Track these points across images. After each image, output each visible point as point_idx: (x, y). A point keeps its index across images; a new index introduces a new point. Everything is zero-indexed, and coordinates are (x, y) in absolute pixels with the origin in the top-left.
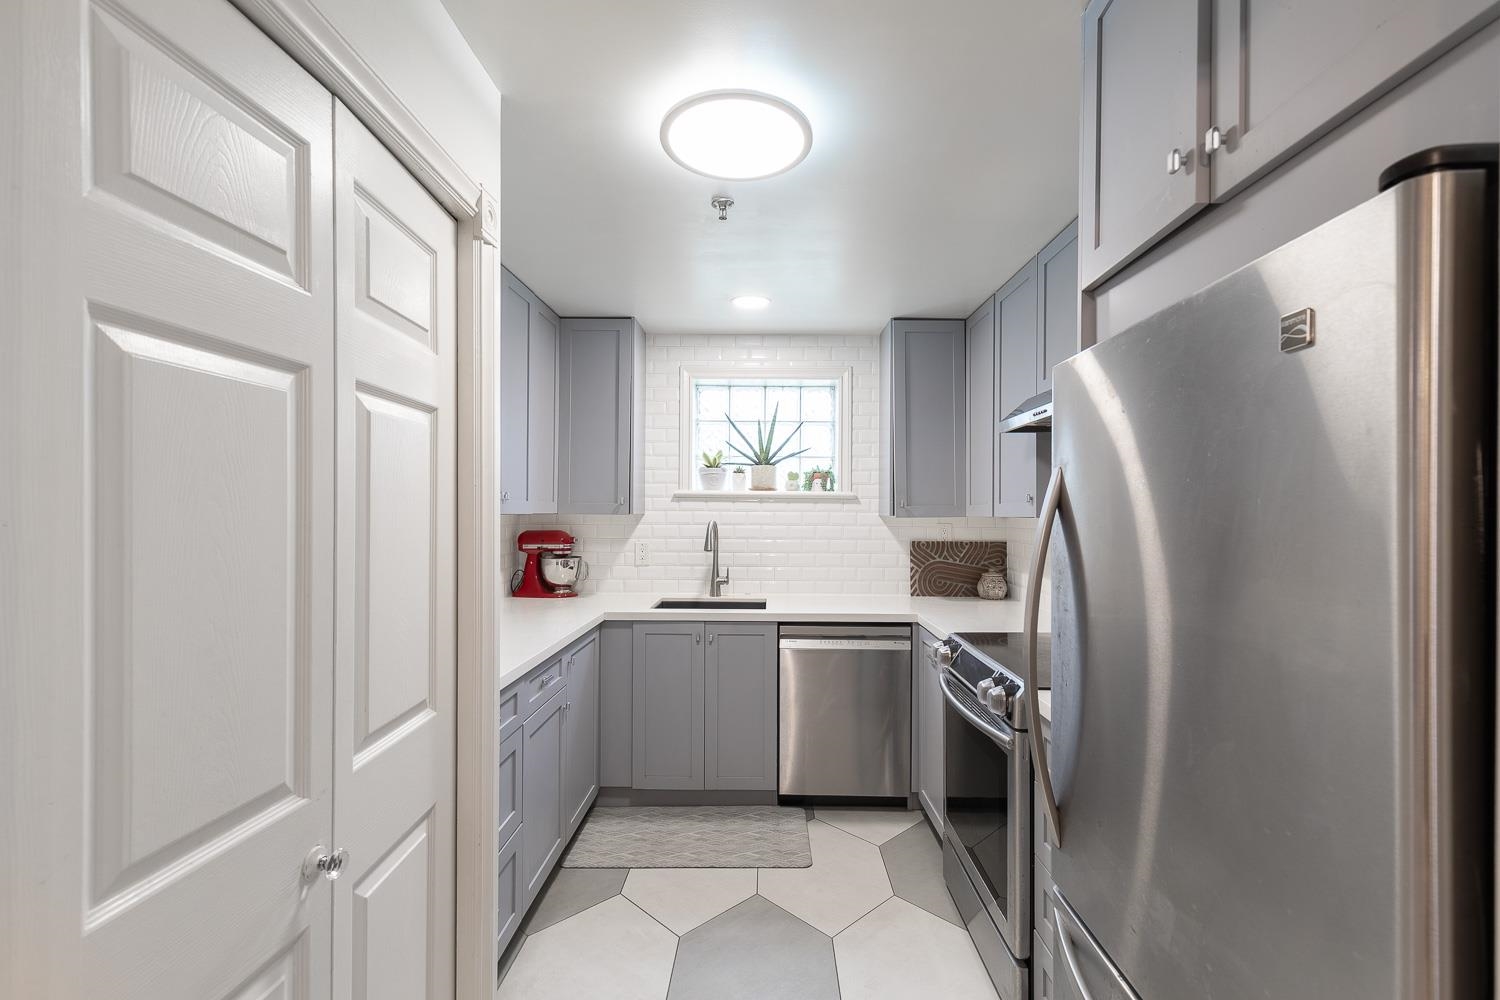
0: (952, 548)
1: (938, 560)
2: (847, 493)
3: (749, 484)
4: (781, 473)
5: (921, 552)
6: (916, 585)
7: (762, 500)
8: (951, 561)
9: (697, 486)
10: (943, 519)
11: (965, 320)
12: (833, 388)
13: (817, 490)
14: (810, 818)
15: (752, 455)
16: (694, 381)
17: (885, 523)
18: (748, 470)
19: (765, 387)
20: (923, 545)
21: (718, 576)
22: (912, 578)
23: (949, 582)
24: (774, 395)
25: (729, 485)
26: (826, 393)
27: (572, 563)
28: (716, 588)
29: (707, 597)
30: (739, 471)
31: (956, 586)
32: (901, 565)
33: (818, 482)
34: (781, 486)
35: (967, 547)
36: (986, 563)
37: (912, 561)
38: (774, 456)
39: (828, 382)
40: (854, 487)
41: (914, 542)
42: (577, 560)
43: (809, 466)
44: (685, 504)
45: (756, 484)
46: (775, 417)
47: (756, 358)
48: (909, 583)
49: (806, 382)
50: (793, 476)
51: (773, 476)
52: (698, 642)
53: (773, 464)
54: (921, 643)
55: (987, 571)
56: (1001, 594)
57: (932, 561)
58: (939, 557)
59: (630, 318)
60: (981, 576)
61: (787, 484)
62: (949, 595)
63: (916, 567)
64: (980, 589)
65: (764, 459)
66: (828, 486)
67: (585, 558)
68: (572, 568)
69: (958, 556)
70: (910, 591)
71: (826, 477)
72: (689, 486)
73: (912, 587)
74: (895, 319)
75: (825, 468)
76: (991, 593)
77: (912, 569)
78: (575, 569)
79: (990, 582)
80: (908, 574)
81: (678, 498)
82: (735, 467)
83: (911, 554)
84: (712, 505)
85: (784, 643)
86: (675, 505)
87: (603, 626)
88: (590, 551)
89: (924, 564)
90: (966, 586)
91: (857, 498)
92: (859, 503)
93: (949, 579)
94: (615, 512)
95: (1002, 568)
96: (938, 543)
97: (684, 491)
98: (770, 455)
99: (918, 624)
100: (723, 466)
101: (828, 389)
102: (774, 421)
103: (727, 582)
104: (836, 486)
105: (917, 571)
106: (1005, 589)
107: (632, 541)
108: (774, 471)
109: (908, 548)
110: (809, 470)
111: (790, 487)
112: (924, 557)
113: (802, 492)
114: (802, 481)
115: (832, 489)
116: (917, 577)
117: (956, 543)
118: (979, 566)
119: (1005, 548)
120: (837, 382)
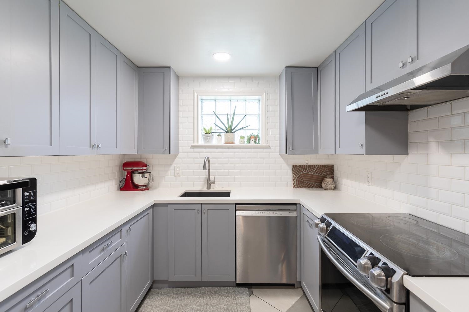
0: (310, 167)
1: (304, 173)
2: (265, 144)
3: (223, 141)
4: (237, 136)
5: (297, 169)
6: (295, 184)
7: (229, 147)
8: (310, 173)
9: (201, 142)
10: (306, 155)
11: (318, 68)
12: (259, 100)
13: (252, 143)
14: (251, 294)
15: (225, 129)
16: (200, 97)
17: (281, 156)
18: (223, 135)
19: (230, 100)
20: (298, 166)
21: (210, 180)
22: (293, 180)
23: (309, 182)
24: (234, 104)
25: (215, 141)
26: (256, 103)
27: (146, 175)
28: (209, 185)
29: (205, 190)
30: (219, 135)
31: (312, 184)
32: (289, 175)
33: (253, 140)
34: (237, 142)
35: (317, 167)
36: (325, 174)
37: (293, 173)
38: (234, 129)
39: (257, 98)
40: (268, 142)
41: (294, 165)
42: (149, 174)
43: (249, 133)
44: (196, 150)
45: (226, 141)
46: (234, 113)
47: (227, 88)
48: (292, 183)
49: (248, 98)
50: (242, 138)
51: (233, 138)
52: (198, 213)
53: (234, 132)
54: (302, 214)
55: (326, 177)
56: (333, 187)
57: (302, 173)
58: (305, 171)
59: (169, 67)
60: (323, 179)
61: (239, 141)
62: (309, 188)
63: (295, 176)
64: (323, 185)
65: (230, 130)
66: (257, 142)
67: (153, 173)
68: (146, 177)
69: (313, 171)
70: (292, 186)
71: (256, 137)
72: (198, 142)
73: (293, 184)
74: (287, 67)
75: (255, 134)
76: (328, 187)
77: (293, 177)
78: (148, 178)
79: (327, 182)
80: (291, 179)
81: (193, 147)
82: (217, 134)
83: (293, 170)
84: (207, 150)
85: (238, 213)
86: (192, 150)
87: (154, 206)
88: (154, 170)
89: (298, 174)
90: (316, 184)
91: (269, 146)
92: (271, 149)
93: (309, 181)
94: (163, 153)
95: (331, 176)
96: (304, 165)
97: (195, 144)
98: (232, 129)
99: (300, 204)
100: (213, 133)
101: (257, 101)
102: (234, 114)
103: (214, 183)
104: (260, 142)
105: (295, 178)
106: (334, 185)
107: (173, 165)
108: (234, 135)
109: (291, 168)
110: (249, 135)
111: (240, 142)
112: (299, 172)
113: (246, 144)
114: (246, 139)
115: (259, 143)
116: (295, 180)
117: (312, 165)
118: (322, 175)
119: (333, 168)
120: (261, 97)
